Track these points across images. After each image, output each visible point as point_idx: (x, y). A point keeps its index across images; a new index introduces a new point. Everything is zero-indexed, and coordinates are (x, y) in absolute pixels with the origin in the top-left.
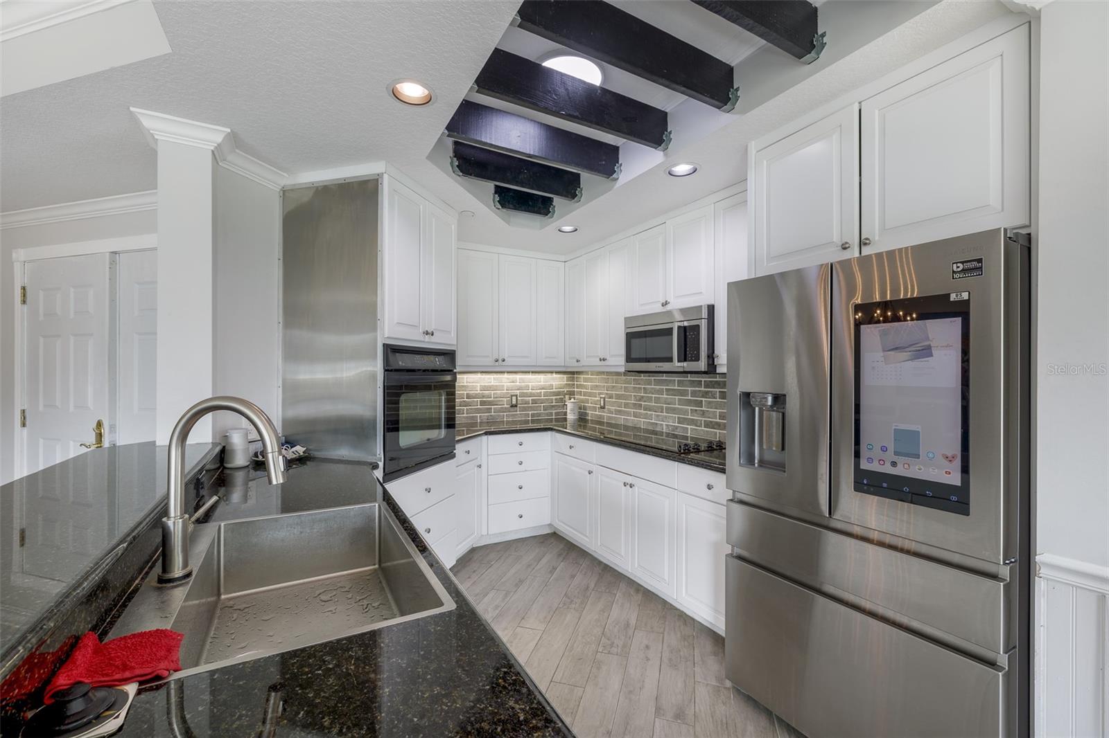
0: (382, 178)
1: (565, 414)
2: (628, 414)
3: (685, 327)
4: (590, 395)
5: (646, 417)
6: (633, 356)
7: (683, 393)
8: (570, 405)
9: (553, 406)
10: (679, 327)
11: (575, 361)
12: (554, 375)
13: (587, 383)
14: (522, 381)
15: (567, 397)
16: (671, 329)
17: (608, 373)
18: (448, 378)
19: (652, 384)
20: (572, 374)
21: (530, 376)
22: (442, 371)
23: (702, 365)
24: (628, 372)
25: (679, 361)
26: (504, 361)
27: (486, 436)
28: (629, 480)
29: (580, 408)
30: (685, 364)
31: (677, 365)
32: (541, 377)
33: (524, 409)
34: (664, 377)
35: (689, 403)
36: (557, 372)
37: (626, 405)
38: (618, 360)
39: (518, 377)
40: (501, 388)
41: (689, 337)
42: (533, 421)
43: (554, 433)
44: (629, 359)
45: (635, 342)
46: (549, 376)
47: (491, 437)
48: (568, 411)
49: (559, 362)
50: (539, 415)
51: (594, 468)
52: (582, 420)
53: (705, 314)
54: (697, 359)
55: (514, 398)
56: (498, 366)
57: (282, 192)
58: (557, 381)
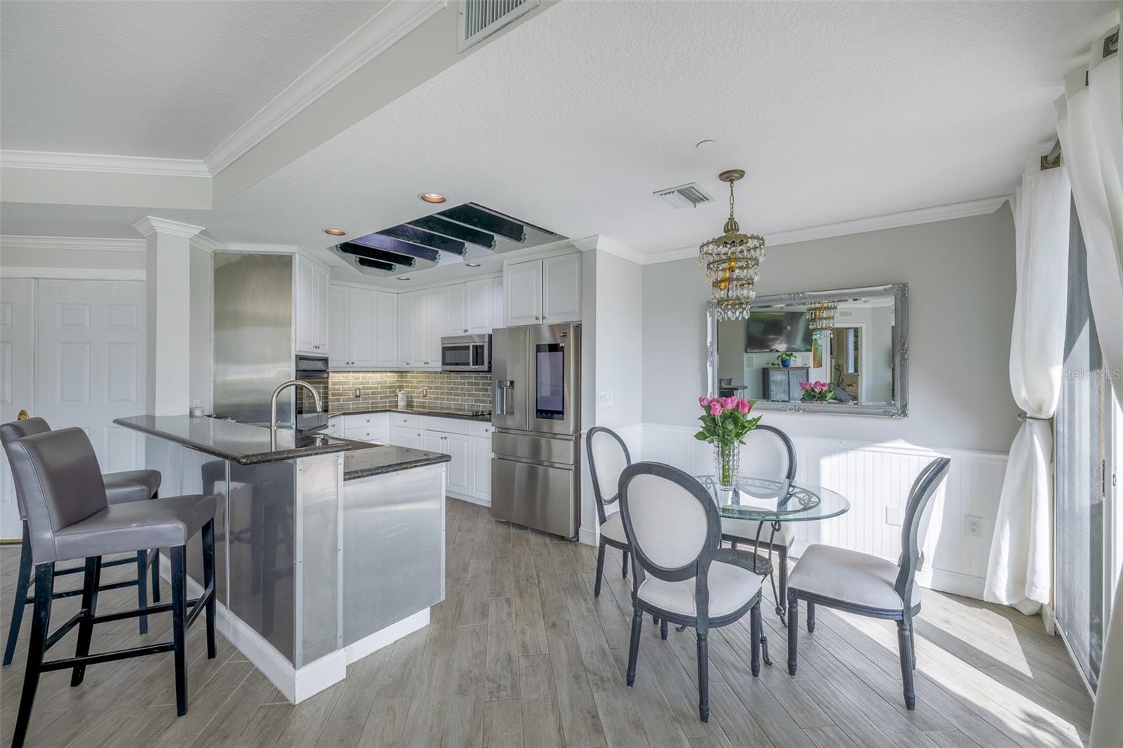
0: (295, 255)
1: (397, 402)
2: (443, 399)
3: (477, 346)
4: (416, 388)
5: (455, 400)
6: (447, 361)
7: (478, 384)
8: (400, 395)
9: (387, 396)
10: (473, 346)
11: (406, 364)
12: (388, 374)
13: (413, 379)
14: (363, 378)
15: (398, 389)
16: (469, 346)
17: (429, 372)
18: (326, 375)
19: (457, 378)
20: (401, 373)
21: (370, 375)
22: (320, 371)
23: (485, 367)
24: (444, 371)
25: (473, 365)
26: (353, 363)
27: (343, 416)
28: (444, 435)
29: (408, 398)
30: (477, 367)
31: (472, 367)
32: (379, 375)
33: (366, 399)
34: (466, 374)
35: (481, 390)
36: (390, 372)
37: (442, 393)
38: (437, 365)
39: (361, 375)
40: (347, 383)
41: (478, 350)
42: (372, 407)
43: (391, 413)
44: (444, 363)
45: (448, 353)
46: (384, 374)
47: (347, 417)
48: (399, 400)
49: (394, 365)
50: (376, 403)
51: (421, 432)
52: (410, 405)
53: (487, 339)
54: (483, 364)
55: (358, 391)
56: (349, 368)
57: (213, 254)
58: (390, 378)
